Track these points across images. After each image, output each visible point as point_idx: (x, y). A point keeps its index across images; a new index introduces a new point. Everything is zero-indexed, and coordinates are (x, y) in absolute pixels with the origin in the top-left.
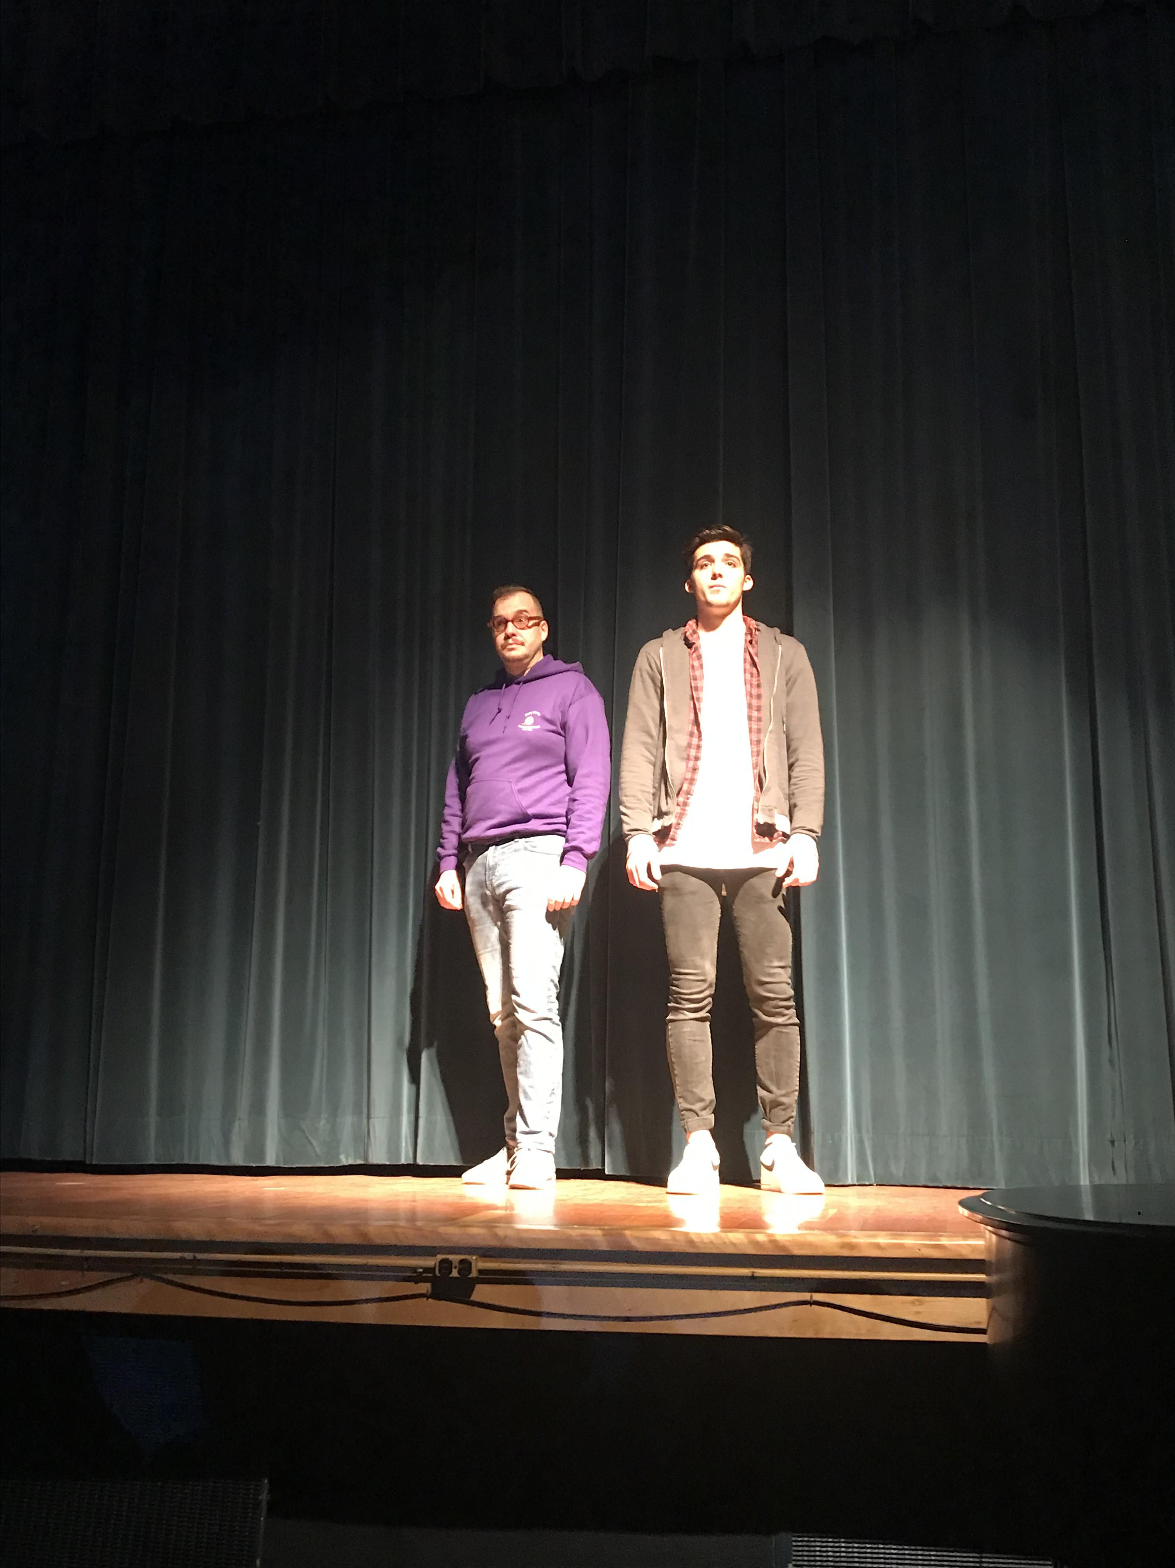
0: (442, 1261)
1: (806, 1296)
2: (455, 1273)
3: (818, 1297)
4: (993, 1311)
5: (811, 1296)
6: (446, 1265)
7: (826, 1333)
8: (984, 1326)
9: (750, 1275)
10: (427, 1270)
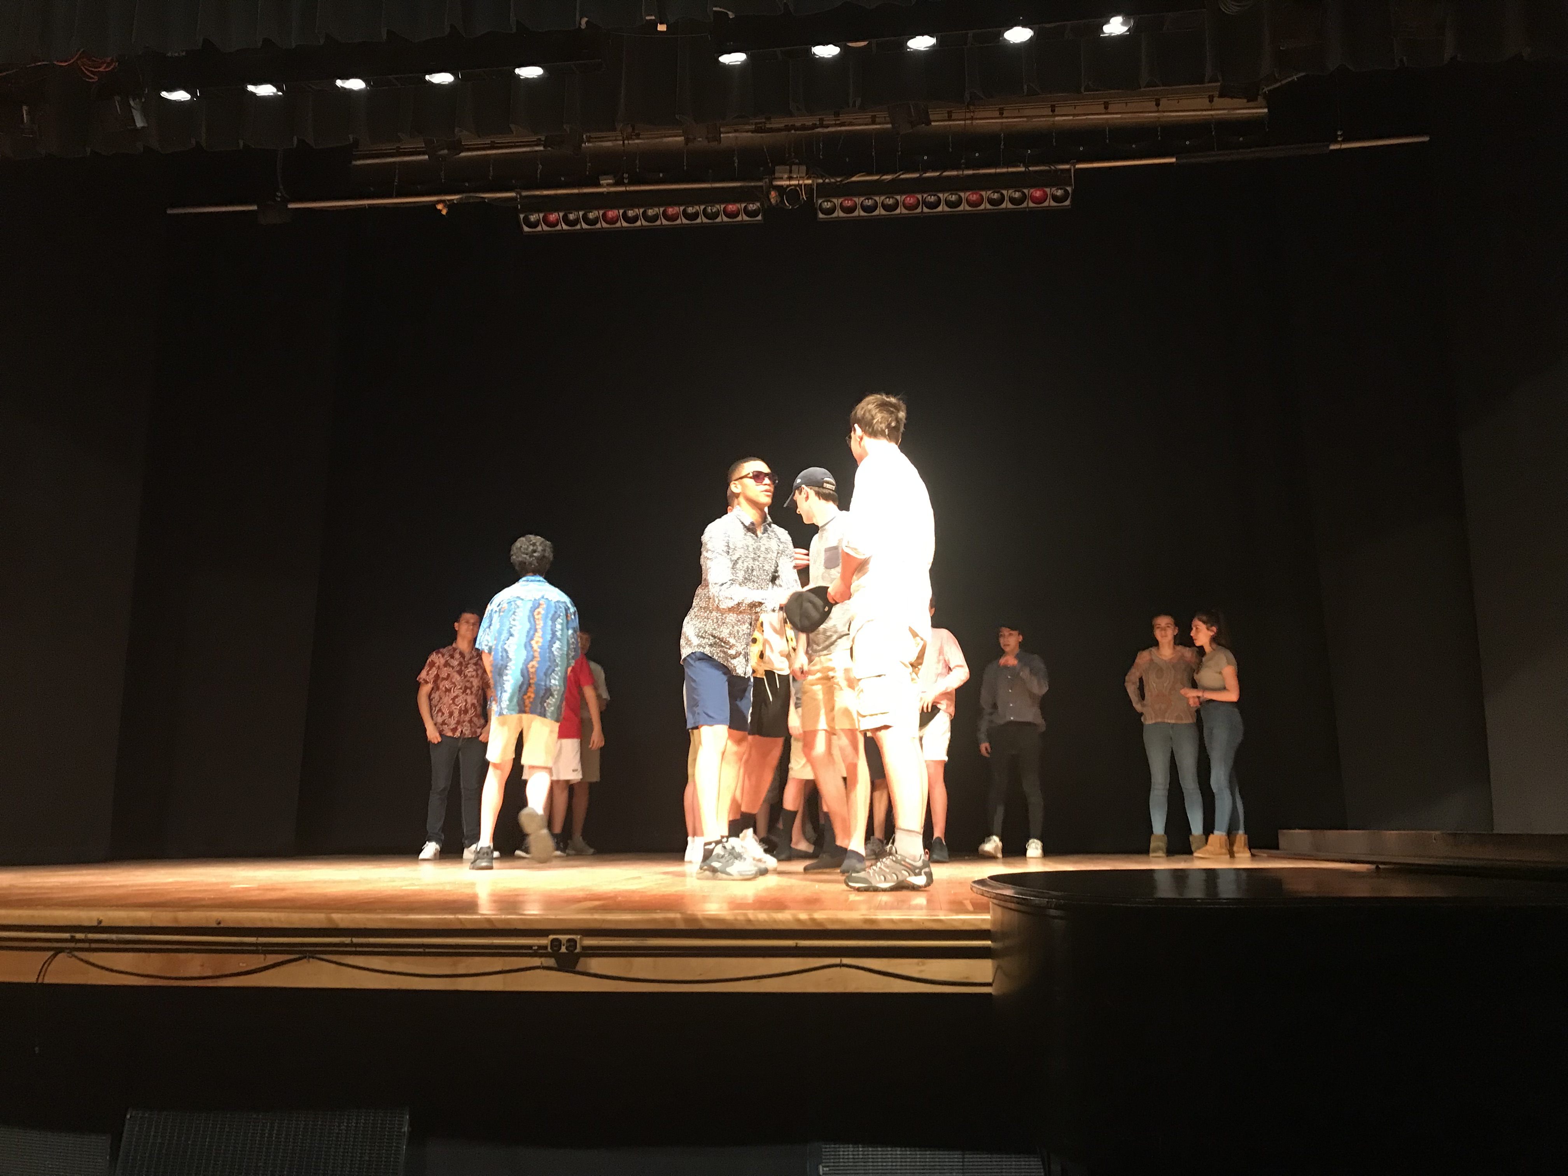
0: (553, 941)
1: (837, 961)
2: (563, 949)
3: (846, 961)
4: (998, 969)
5: (841, 961)
6: (556, 943)
7: (852, 988)
8: (990, 981)
9: (795, 945)
10: (541, 947)
